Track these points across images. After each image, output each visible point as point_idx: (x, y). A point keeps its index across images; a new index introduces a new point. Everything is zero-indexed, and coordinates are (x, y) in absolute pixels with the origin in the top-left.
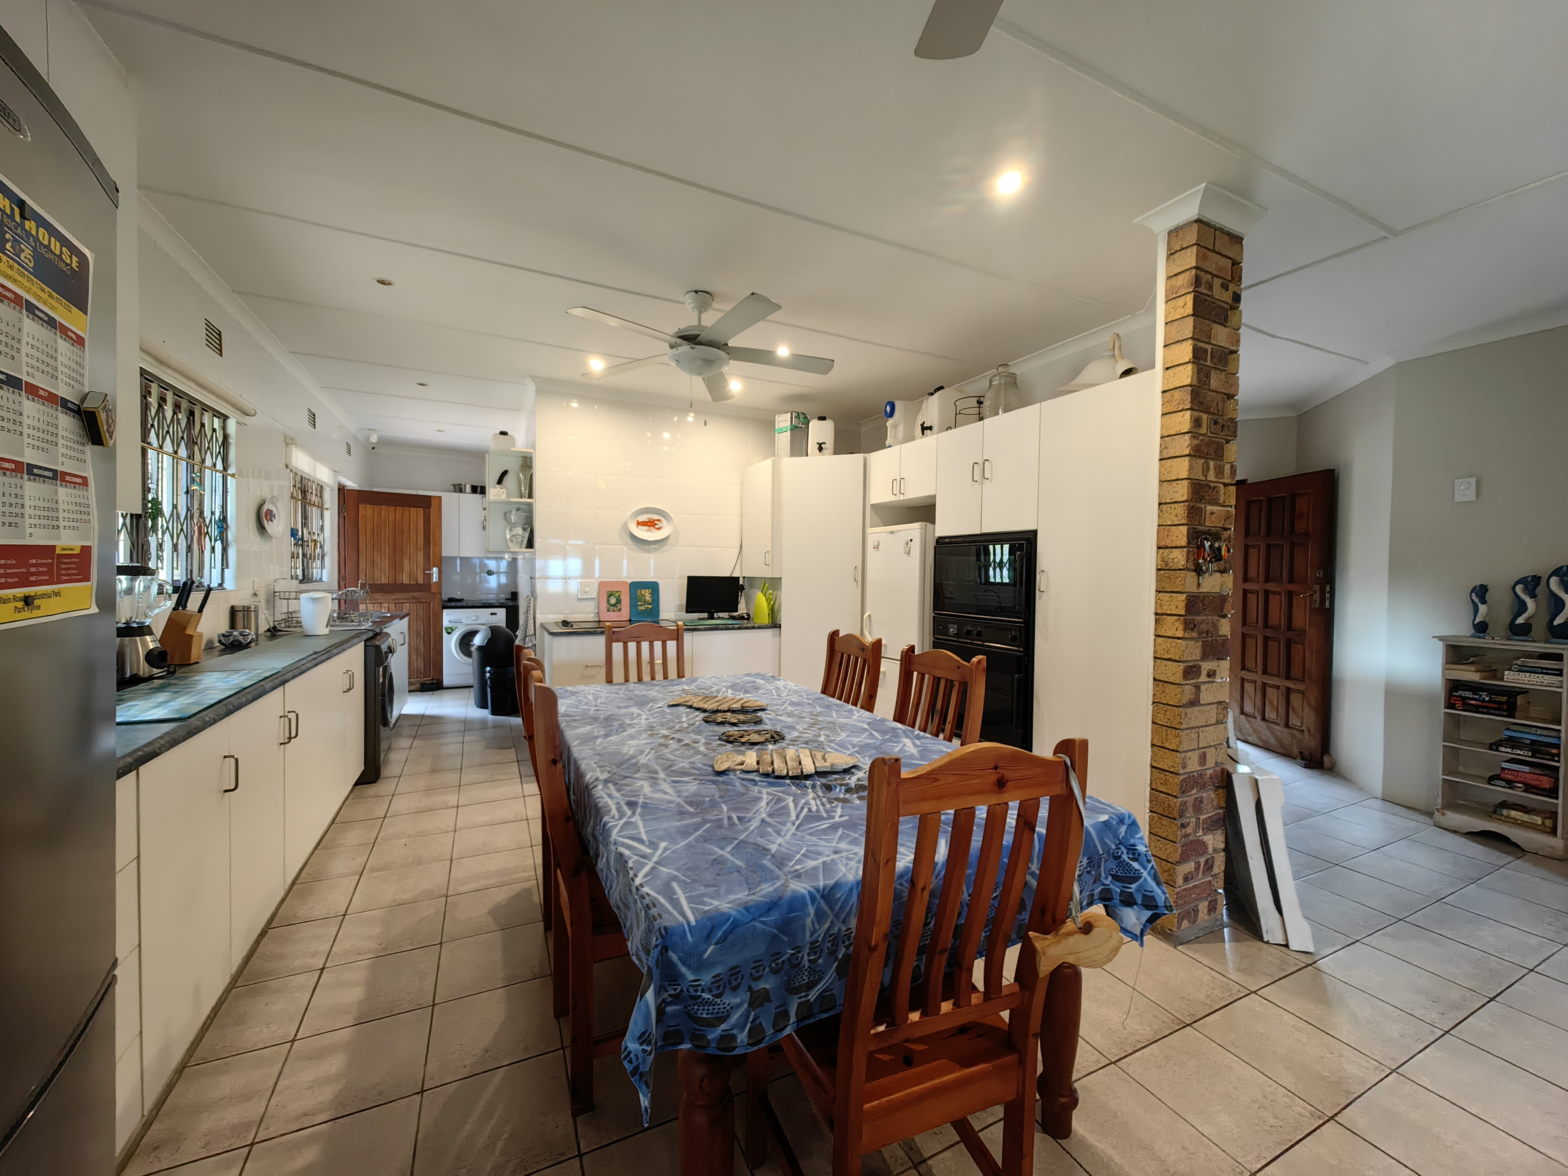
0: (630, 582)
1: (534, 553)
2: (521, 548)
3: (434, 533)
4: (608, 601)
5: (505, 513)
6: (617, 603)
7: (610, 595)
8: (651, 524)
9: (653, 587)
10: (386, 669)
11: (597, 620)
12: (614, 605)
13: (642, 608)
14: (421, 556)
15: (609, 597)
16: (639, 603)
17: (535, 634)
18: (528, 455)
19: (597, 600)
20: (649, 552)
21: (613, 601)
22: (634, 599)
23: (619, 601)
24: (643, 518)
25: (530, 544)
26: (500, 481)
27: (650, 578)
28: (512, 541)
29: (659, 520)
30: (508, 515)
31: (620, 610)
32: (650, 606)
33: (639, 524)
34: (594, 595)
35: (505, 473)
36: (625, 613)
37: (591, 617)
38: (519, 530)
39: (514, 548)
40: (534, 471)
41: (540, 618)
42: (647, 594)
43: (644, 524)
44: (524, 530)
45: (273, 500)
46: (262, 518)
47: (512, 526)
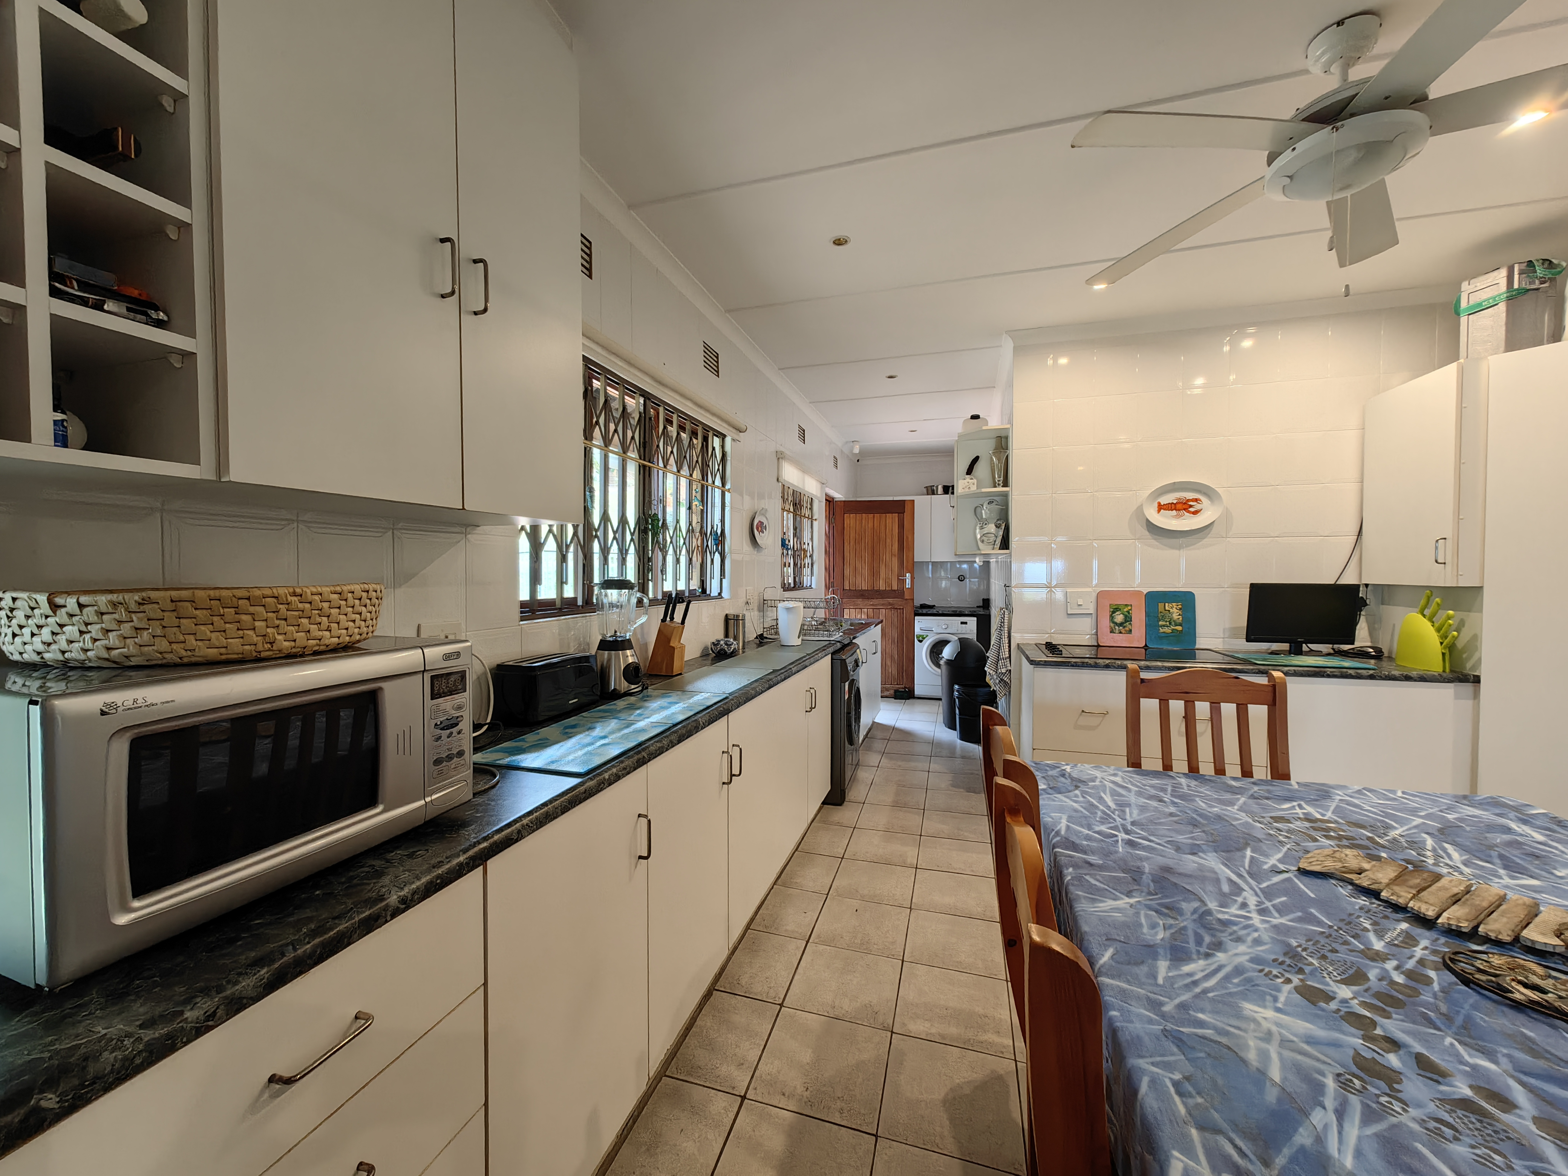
0: (1145, 593)
1: (1010, 555)
2: (993, 549)
3: (907, 538)
4: (1112, 618)
5: (976, 508)
6: (1126, 621)
7: (1115, 610)
8: (1183, 507)
9: (1186, 601)
10: (852, 683)
11: (1096, 644)
12: (1121, 624)
13: (1168, 630)
14: (895, 562)
15: (1113, 612)
16: (1161, 623)
17: (1010, 657)
18: (1003, 435)
19: (1094, 616)
20: (1179, 548)
21: (1119, 618)
22: (1153, 618)
23: (1128, 619)
24: (1166, 499)
25: (1005, 544)
26: (969, 471)
27: (1179, 586)
28: (983, 541)
29: (1196, 500)
30: (978, 510)
31: (1130, 631)
32: (1179, 628)
33: (1161, 507)
34: (1092, 610)
35: (976, 459)
36: (1137, 637)
37: (1087, 639)
38: (992, 528)
39: (985, 549)
40: (1010, 452)
41: (1017, 638)
42: (1175, 610)
43: (1170, 507)
44: (998, 526)
45: (764, 512)
46: (754, 530)
47: (984, 523)
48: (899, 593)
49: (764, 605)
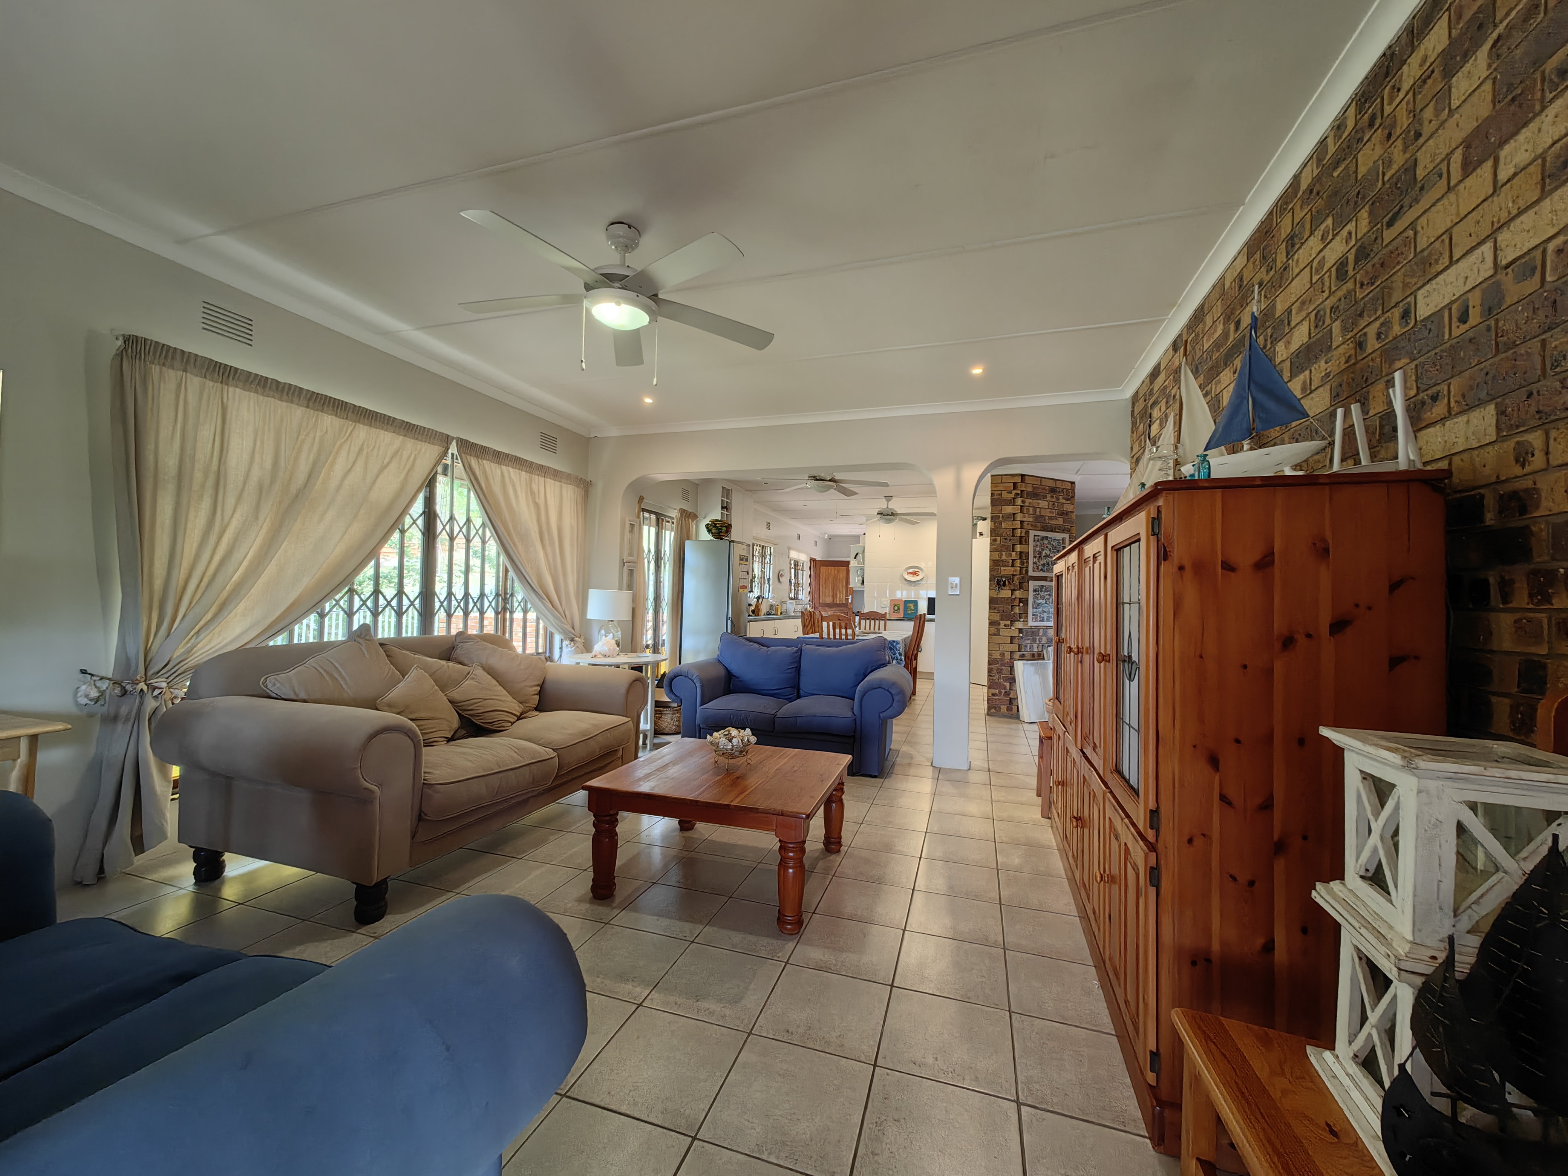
0: (903, 600)
3: (847, 578)
4: (894, 609)
5: (857, 570)
7: (896, 604)
8: (915, 573)
9: (915, 602)
13: (911, 612)
14: (844, 590)
16: (909, 610)
20: (914, 587)
21: (896, 608)
22: (908, 605)
23: (899, 609)
24: (911, 571)
26: (855, 558)
27: (911, 598)
29: (918, 571)
31: (900, 612)
32: (914, 611)
33: (908, 573)
34: (888, 604)
35: (857, 554)
36: (902, 614)
40: (866, 553)
42: (912, 605)
43: (911, 573)
45: (783, 570)
46: (779, 576)
47: (859, 576)
48: (846, 605)
49: (782, 603)
